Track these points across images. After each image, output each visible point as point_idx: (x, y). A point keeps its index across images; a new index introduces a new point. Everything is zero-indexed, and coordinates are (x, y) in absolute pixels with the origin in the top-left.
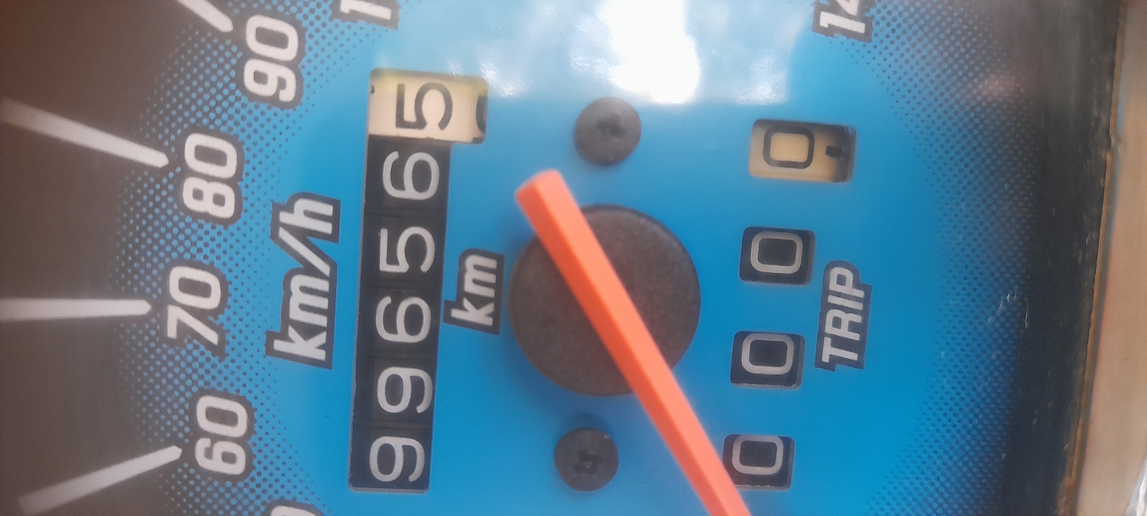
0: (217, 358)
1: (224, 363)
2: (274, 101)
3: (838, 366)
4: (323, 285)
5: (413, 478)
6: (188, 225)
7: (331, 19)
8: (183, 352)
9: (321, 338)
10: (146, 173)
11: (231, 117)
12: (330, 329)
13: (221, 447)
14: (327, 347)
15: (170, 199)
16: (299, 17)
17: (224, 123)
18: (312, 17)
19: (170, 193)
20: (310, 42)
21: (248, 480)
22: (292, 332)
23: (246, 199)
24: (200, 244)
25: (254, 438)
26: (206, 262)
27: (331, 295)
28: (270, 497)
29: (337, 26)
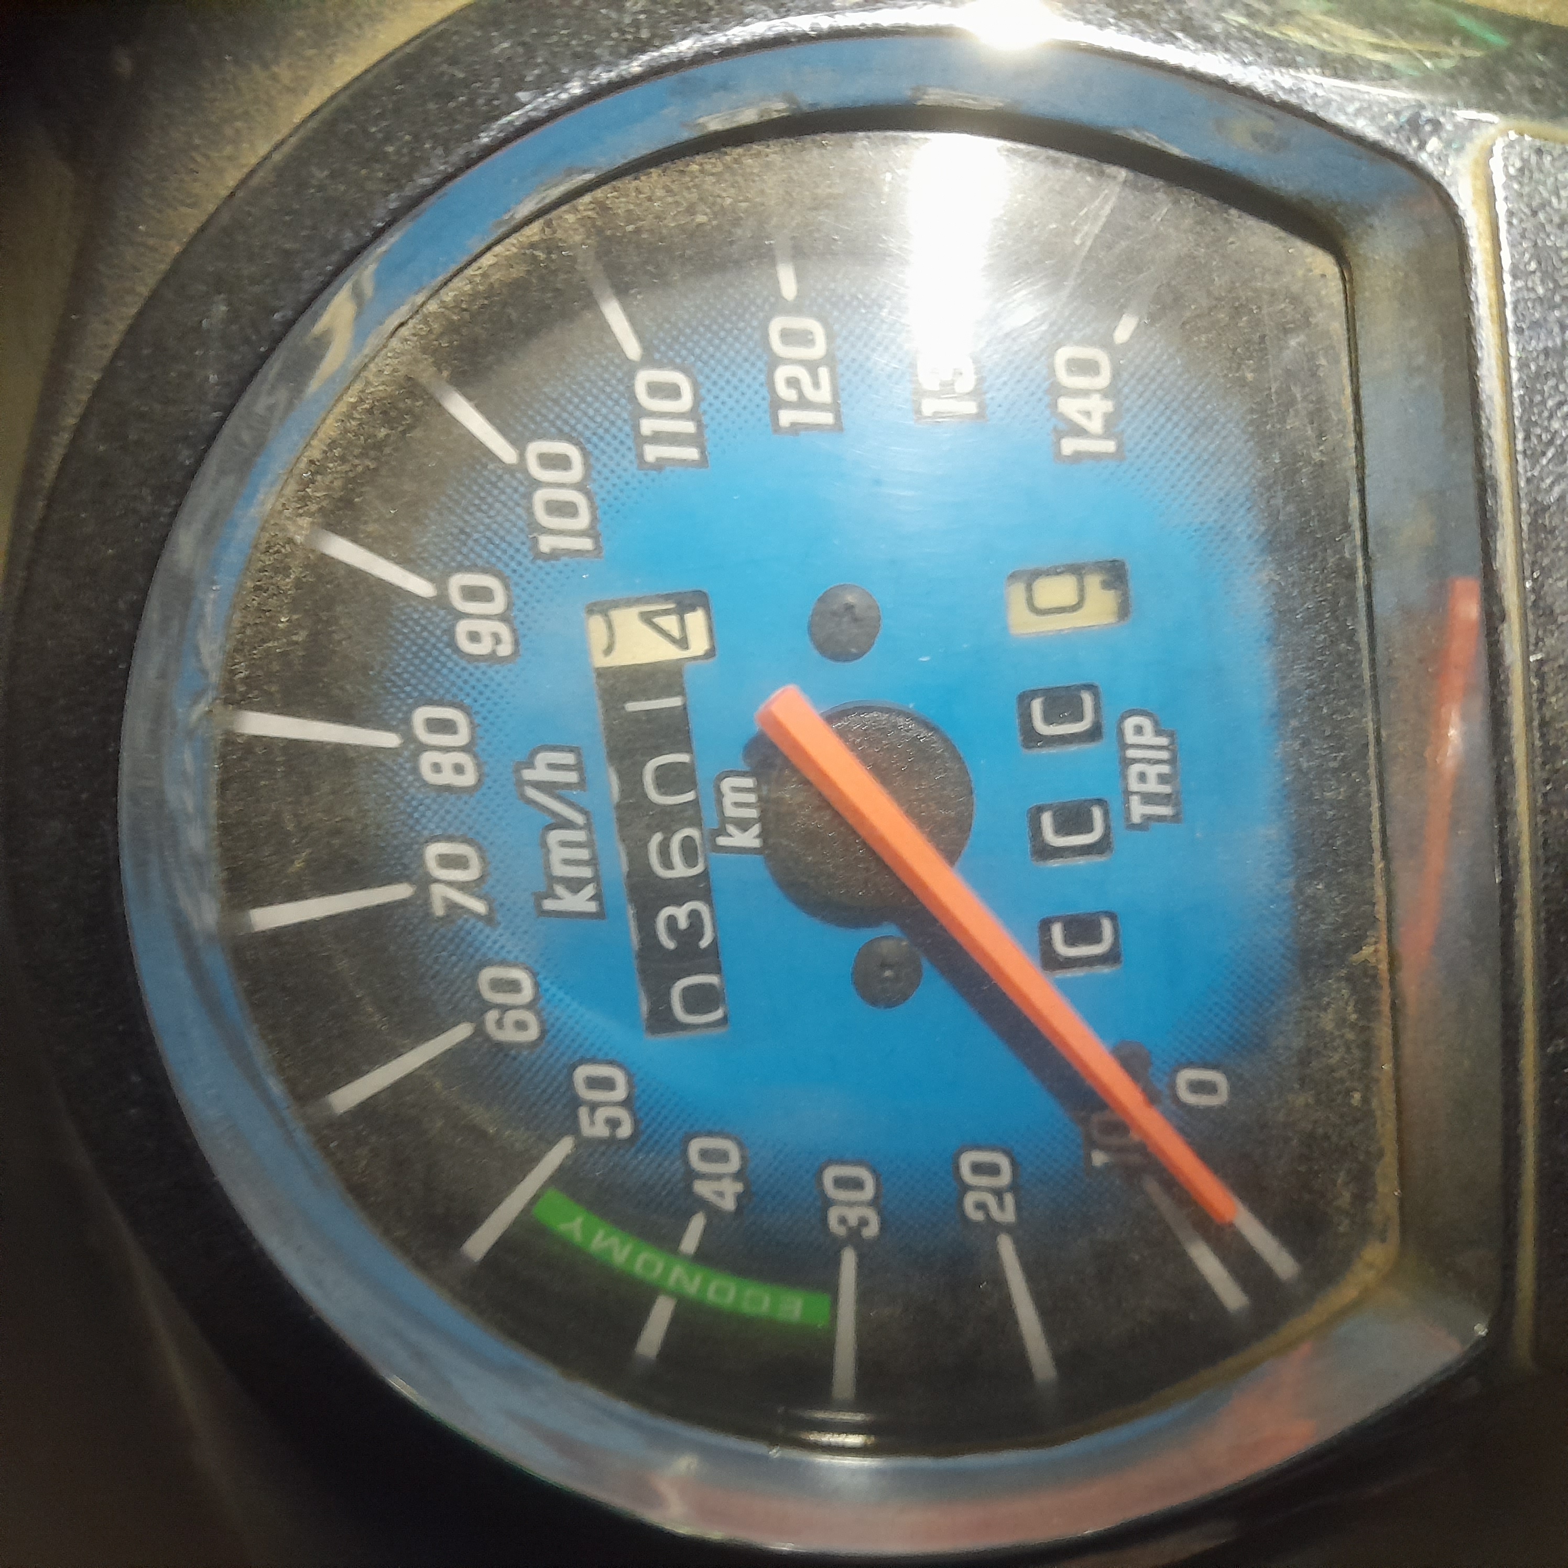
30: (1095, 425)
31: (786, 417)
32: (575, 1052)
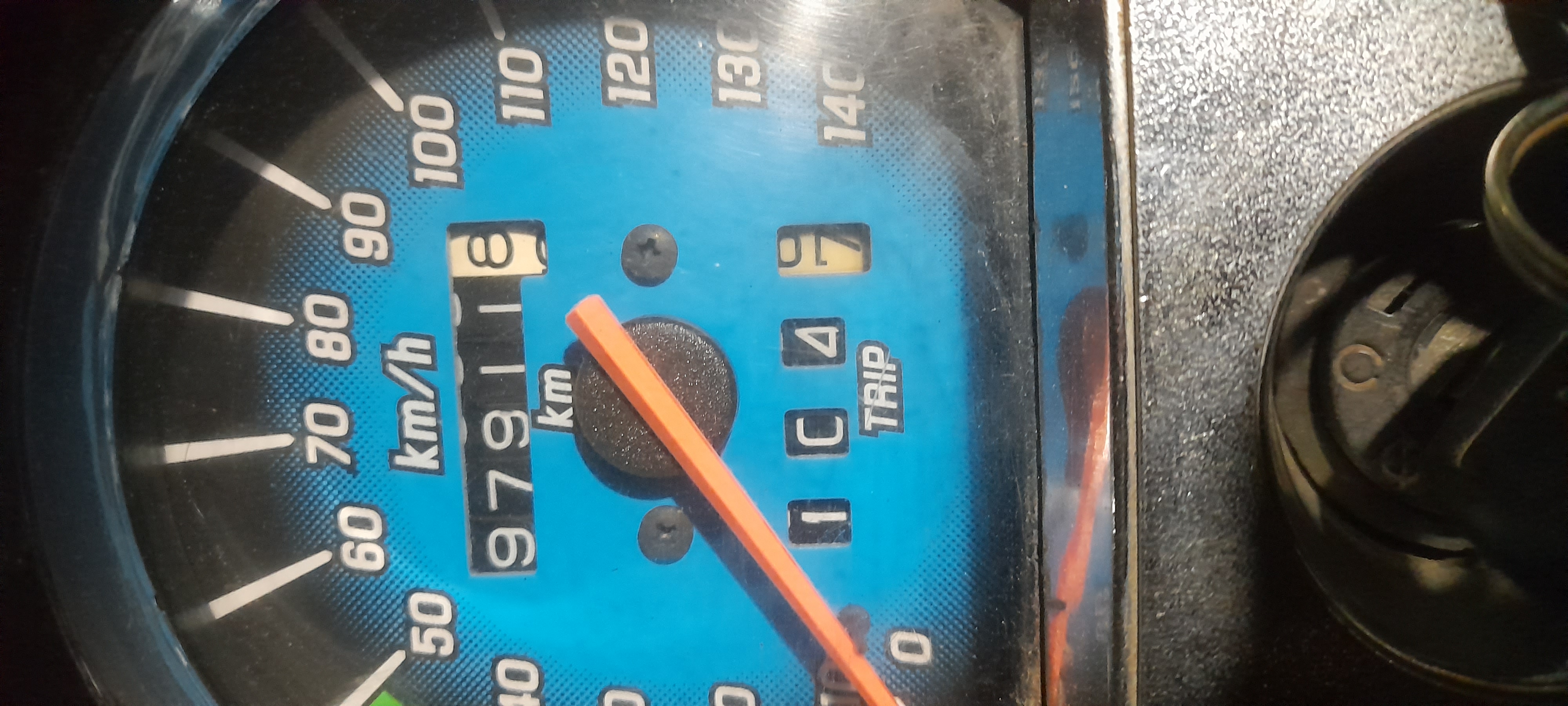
0: (351, 475)
1: (358, 479)
2: (371, 260)
3: (880, 432)
4: (430, 407)
5: (526, 561)
6: (315, 370)
7: (409, 188)
8: (324, 473)
9: (433, 451)
10: (277, 331)
11: (338, 278)
12: (439, 443)
13: (362, 549)
14: (438, 457)
15: (299, 350)
16: (383, 189)
17: (334, 283)
18: (393, 189)
19: (298, 345)
20: (394, 209)
21: (387, 572)
22: (409, 448)
23: (359, 343)
24: (326, 384)
25: (388, 539)
26: (333, 398)
27: (436, 414)
28: (408, 586)
29: (414, 193)
30: (851, 118)
31: (614, 93)
32: (412, 581)
